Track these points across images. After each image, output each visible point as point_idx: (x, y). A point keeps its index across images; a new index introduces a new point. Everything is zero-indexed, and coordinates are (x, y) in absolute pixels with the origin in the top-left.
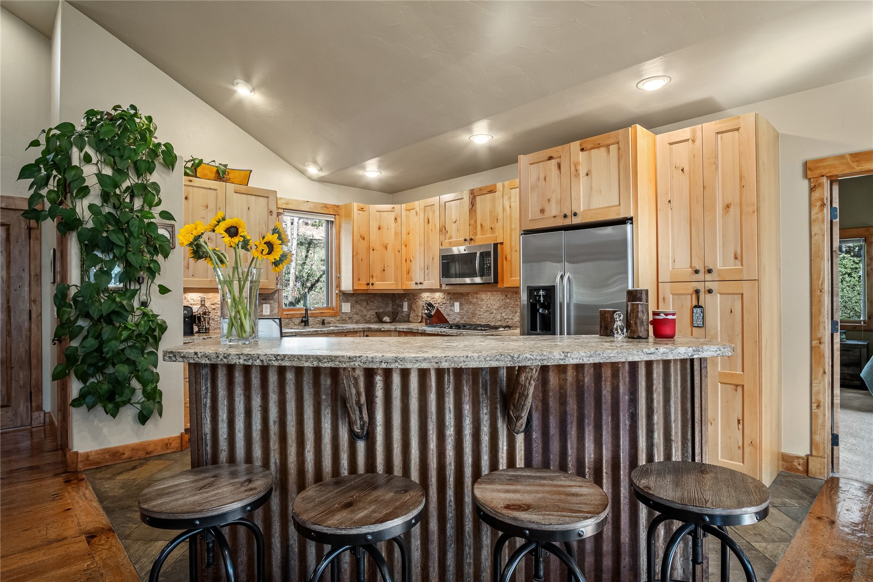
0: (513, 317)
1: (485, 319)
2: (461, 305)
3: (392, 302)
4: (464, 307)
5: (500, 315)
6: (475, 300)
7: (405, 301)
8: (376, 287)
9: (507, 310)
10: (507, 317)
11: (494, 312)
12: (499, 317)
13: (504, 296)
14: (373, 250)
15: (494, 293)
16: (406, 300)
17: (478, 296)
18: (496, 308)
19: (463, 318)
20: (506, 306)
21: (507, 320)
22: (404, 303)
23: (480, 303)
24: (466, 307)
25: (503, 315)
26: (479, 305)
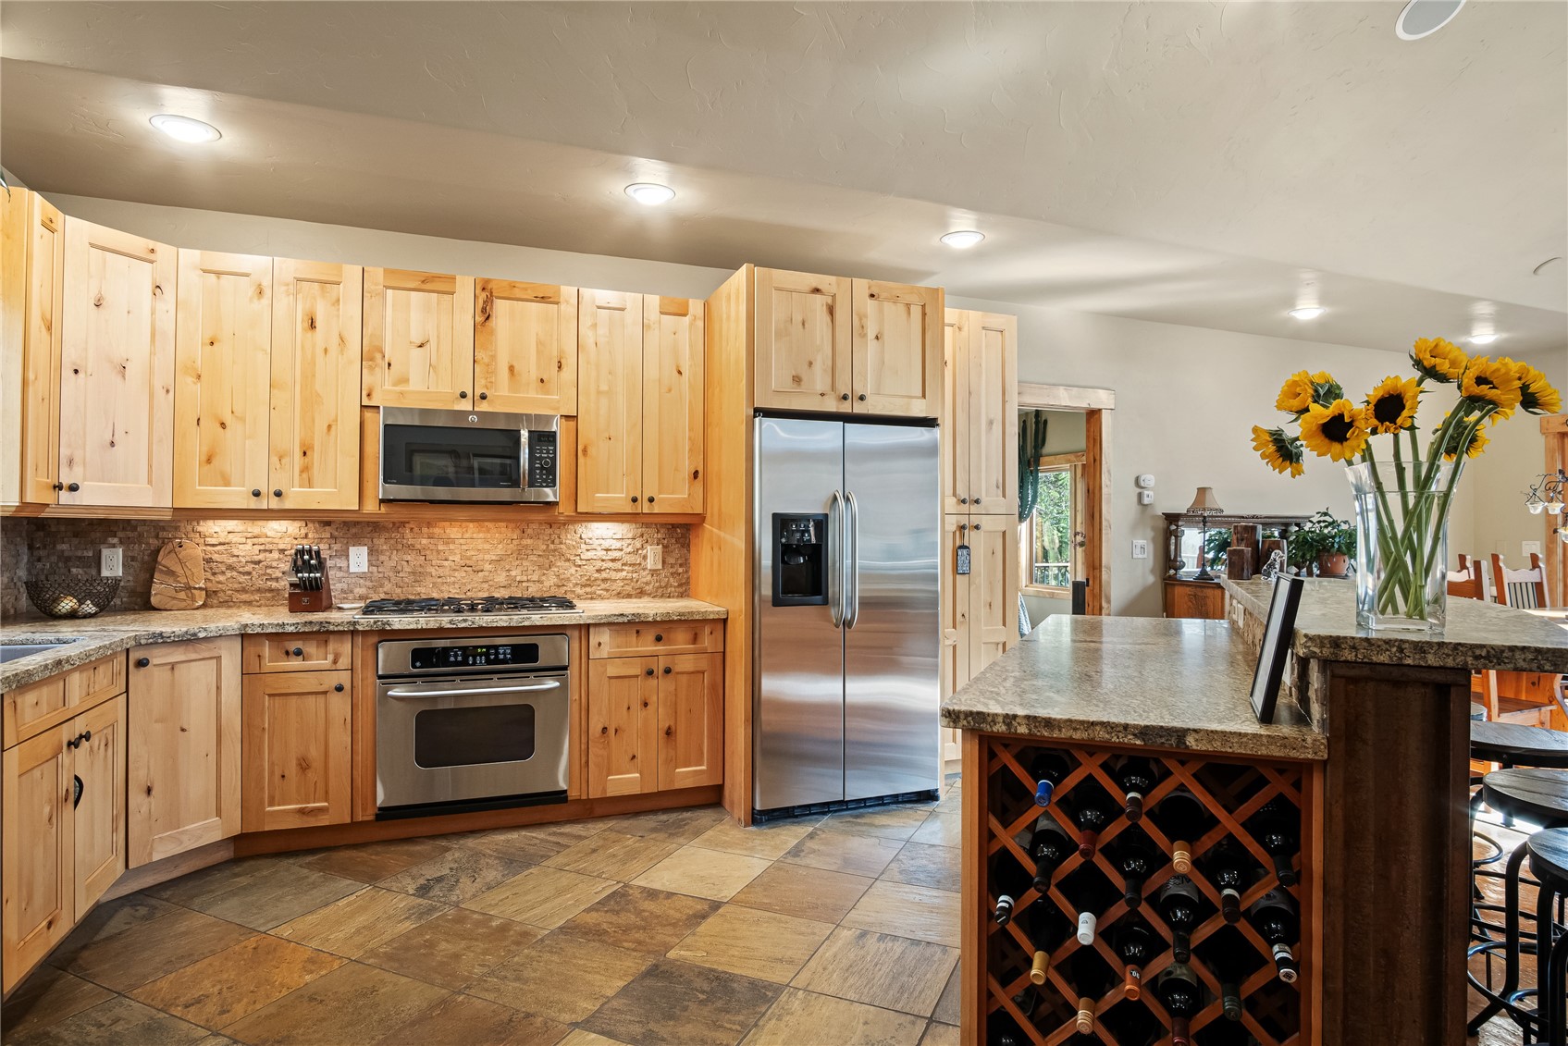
0: (544, 578)
1: (457, 586)
2: (372, 552)
3: (31, 547)
4: (382, 558)
5: (504, 574)
6: (424, 541)
7: (114, 546)
8: (82, 498)
9: (525, 563)
10: (525, 578)
11: (487, 567)
12: (501, 578)
13: (518, 532)
14: (76, 371)
15: (486, 524)
16: (115, 540)
17: (437, 531)
18: (494, 558)
19: (382, 586)
20: (521, 554)
21: (524, 584)
22: (105, 552)
23: (440, 548)
24: (390, 560)
25: (513, 573)
26: (438, 552)
